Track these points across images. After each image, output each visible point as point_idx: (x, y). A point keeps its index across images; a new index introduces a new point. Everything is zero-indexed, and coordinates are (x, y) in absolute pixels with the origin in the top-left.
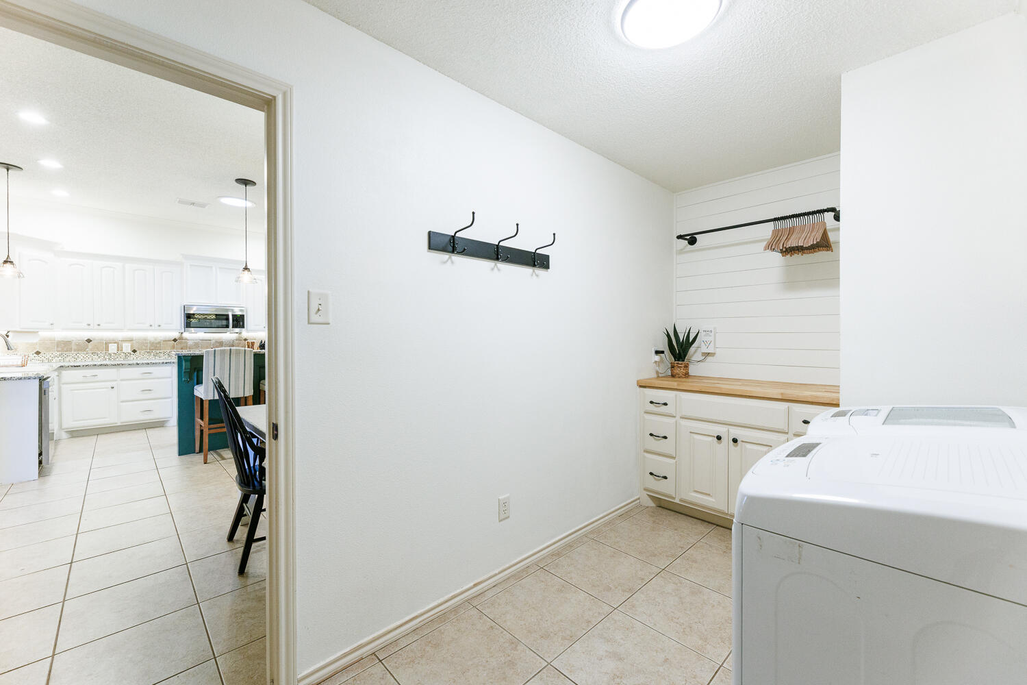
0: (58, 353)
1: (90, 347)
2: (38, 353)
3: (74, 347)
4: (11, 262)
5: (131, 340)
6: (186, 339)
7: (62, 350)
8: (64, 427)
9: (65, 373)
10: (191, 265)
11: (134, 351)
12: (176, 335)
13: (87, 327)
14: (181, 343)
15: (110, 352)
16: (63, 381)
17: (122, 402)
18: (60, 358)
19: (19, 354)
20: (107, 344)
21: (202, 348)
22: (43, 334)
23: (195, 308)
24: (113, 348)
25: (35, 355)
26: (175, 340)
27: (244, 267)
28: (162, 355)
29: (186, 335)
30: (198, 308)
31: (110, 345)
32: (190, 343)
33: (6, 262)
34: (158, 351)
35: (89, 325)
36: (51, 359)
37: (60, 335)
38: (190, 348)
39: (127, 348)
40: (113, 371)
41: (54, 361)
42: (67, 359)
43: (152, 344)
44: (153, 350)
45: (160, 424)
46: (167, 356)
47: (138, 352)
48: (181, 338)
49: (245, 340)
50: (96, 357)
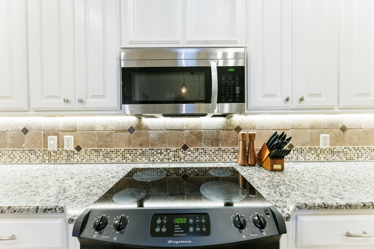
1: (26, 141)
3: (9, 141)
5: (72, 130)
6: (147, 129)
11: (78, 148)
14: (139, 136)
15: (49, 149)
20: (45, 136)
21: (170, 144)
24: (52, 141)
26: (131, 130)
28: (113, 155)
29: (146, 121)
32: (153, 135)
34: (109, 149)
38: (152, 145)
44: (101, 146)
46: (120, 158)
47: (83, 150)
48: (140, 126)
49: (238, 129)
50: (33, 156)
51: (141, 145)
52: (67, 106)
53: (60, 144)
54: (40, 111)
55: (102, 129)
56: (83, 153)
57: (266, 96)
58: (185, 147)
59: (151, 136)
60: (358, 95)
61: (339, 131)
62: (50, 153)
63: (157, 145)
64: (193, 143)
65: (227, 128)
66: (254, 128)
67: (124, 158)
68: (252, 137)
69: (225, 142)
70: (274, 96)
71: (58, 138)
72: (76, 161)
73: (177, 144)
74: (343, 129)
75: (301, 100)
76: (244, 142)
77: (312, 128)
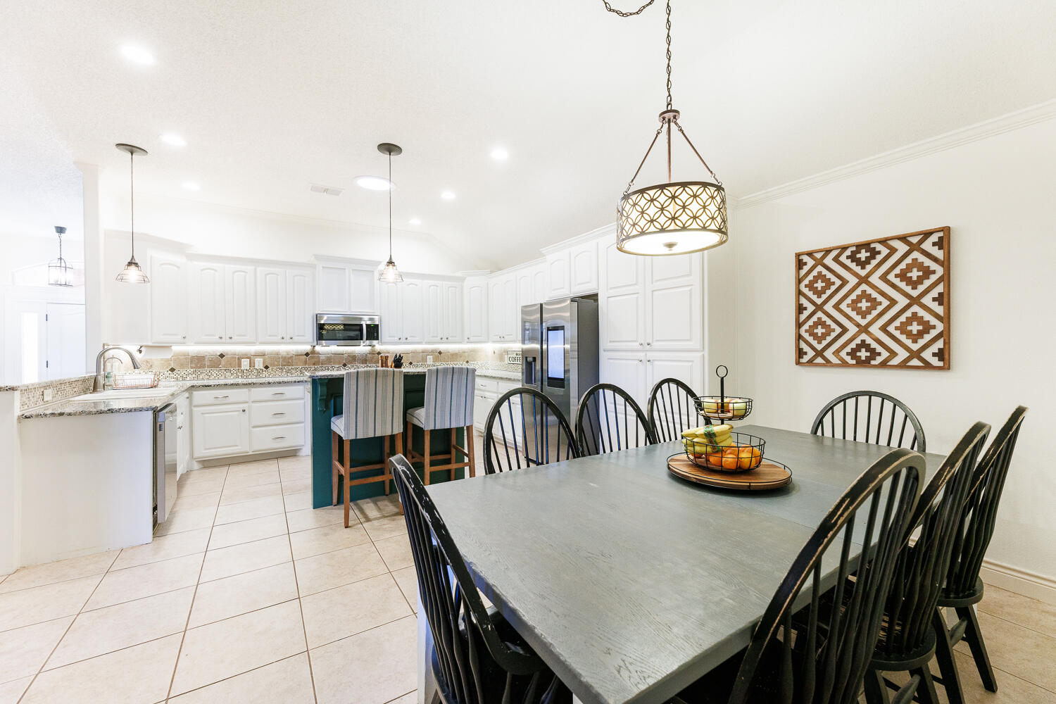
0: (192, 370)
1: (223, 363)
2: (172, 370)
3: (207, 363)
4: (136, 264)
5: (262, 355)
6: (318, 353)
7: (196, 367)
8: (197, 454)
10: (323, 267)
11: (267, 367)
12: (308, 348)
13: (220, 340)
14: (312, 358)
15: (242, 368)
16: (195, 403)
17: (254, 427)
22: (176, 348)
23: (325, 318)
24: (245, 363)
26: (307, 354)
27: (388, 260)
28: (294, 371)
29: (318, 348)
30: (328, 317)
32: (322, 357)
33: (130, 264)
34: (290, 367)
35: (221, 338)
36: (185, 376)
37: (193, 349)
39: (259, 363)
40: (244, 391)
41: (188, 378)
42: (201, 377)
43: (284, 358)
44: (285, 365)
45: (291, 454)
46: (298, 373)
47: (270, 368)
48: (313, 352)
49: (379, 353)
50: (228, 374)
51: (314, 364)
52: (283, 340)
53: (252, 364)
54: (262, 343)
55: (285, 354)
56: (270, 371)
57: (390, 337)
58: (345, 365)
59: (321, 358)
60: (433, 337)
61: (437, 354)
62: (243, 371)
63: (325, 364)
64: (350, 363)
65: (372, 353)
66: (389, 353)
67: (302, 373)
68: (386, 358)
69: (371, 361)
70: (394, 337)
71: (250, 361)
72: (264, 376)
73: (339, 364)
74: (440, 353)
75: (406, 339)
76: (382, 361)
77: (423, 352)
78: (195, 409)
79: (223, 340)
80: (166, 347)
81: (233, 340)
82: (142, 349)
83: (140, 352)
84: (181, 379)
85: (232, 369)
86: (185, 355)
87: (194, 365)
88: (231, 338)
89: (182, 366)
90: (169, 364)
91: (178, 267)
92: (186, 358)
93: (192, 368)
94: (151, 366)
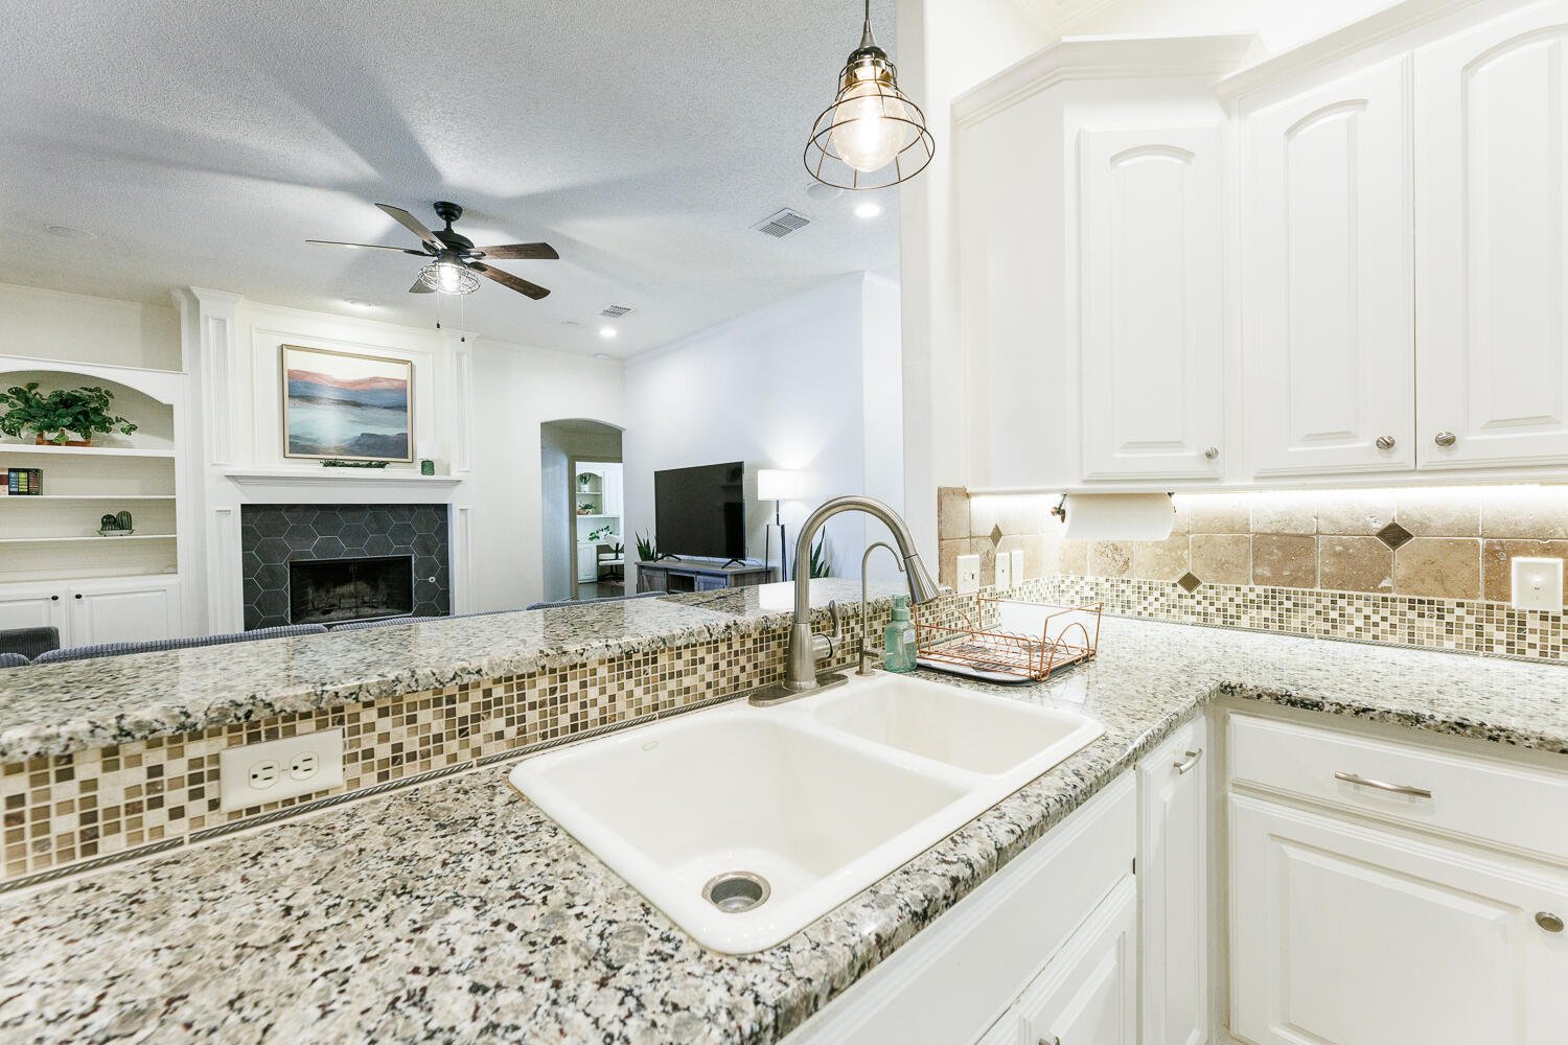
0: (1260, 589)
2: (1190, 582)
7: (1276, 578)
9: (1243, 725)
13: (1381, 459)
16: (1239, 769)
18: (1266, 613)
19: (1134, 582)
22: (1186, 503)
25: (1181, 589)
31: (1515, 560)
35: (1387, 445)
36: (1232, 611)
41: (1245, 621)
42: (1296, 622)
78: (1237, 800)
79: (1401, 456)
80: (1147, 498)
81: (1458, 455)
82: (1067, 506)
83: (1060, 512)
84: (1219, 621)
85: (1450, 603)
86: (1235, 528)
87: (1266, 572)
88: (1447, 442)
89: (1223, 568)
90: (1180, 561)
91: (1187, 155)
92: (1237, 542)
93: (1258, 580)
94: (1126, 563)
